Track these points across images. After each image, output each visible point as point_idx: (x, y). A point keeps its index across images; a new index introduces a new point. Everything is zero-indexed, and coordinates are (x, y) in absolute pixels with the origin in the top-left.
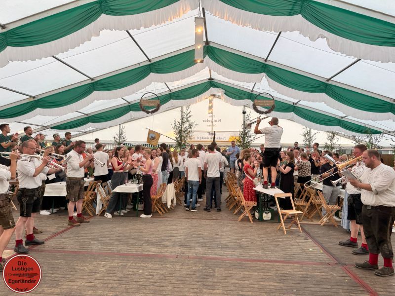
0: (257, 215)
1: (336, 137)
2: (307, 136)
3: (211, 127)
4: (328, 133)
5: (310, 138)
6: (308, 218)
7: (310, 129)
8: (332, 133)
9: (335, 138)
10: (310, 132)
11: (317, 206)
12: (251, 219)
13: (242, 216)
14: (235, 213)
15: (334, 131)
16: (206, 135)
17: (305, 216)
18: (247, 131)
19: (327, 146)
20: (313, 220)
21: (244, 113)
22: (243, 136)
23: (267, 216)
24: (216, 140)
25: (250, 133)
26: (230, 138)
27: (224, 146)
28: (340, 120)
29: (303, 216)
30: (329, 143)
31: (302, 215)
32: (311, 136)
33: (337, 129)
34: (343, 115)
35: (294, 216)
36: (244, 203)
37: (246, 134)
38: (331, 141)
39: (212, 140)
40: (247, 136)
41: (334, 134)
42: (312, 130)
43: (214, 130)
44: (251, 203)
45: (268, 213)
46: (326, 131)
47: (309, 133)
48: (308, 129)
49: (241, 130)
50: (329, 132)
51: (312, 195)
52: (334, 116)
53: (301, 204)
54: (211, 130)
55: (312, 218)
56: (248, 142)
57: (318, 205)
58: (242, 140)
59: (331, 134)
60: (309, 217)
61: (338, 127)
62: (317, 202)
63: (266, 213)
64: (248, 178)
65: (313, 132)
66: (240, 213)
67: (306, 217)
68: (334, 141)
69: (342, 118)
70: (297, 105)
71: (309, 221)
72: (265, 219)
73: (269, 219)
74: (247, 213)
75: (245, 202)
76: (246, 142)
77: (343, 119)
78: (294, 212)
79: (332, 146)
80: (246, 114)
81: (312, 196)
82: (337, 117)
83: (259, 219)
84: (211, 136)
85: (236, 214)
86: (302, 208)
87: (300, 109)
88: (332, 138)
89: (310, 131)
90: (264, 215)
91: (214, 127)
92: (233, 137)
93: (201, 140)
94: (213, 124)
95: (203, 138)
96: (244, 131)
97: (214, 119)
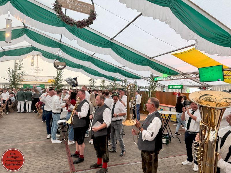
2: (91, 81)
3: (36, 73)
16: (33, 78)
19: (101, 86)
22: (56, 79)
25: (61, 78)
30: (102, 84)
32: (94, 81)
37: (59, 79)
49: (56, 76)
68: (104, 84)
76: (59, 83)
79: (104, 86)
84: (36, 79)
92: (50, 80)
93: (29, 81)
94: (38, 72)
95: (30, 80)
96: (58, 77)
97: (38, 69)
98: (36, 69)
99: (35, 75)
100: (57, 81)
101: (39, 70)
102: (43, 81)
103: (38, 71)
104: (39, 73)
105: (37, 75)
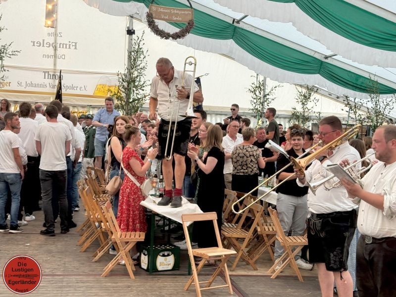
0: (144, 261)
1: (314, 96)
2: (257, 93)
3: (52, 60)
4: (300, 89)
5: (265, 96)
6: (248, 264)
7: (265, 79)
8: (307, 88)
9: (312, 98)
10: (264, 85)
11: (266, 239)
12: (130, 269)
13: (110, 265)
14: (97, 258)
15: (310, 85)
16: (39, 78)
17: (242, 259)
18: (136, 74)
19: (295, 116)
20: (257, 266)
21: (130, 32)
22: (125, 84)
23: (165, 262)
24: (63, 91)
25: (142, 80)
26: (97, 89)
27: (83, 107)
28: (322, 62)
29: (237, 260)
30: (299, 108)
31: (236, 257)
32: (267, 92)
33: (316, 79)
34: (328, 53)
35: (220, 260)
36: (118, 235)
37: (134, 81)
38: (303, 104)
39: (55, 90)
40: (136, 87)
41: (311, 89)
42: (268, 80)
43: (59, 68)
44: (133, 237)
45: (168, 255)
46: (295, 84)
47: (261, 86)
48: (261, 78)
49: (123, 70)
50: (301, 86)
51: (258, 215)
52: (312, 54)
53: (235, 235)
54: (52, 67)
55: (256, 262)
56: (139, 99)
57: (267, 235)
58: (123, 95)
59: (304, 91)
60: (250, 261)
61: (318, 77)
62: (267, 229)
63: (164, 256)
64: (129, 180)
65: (270, 84)
66: (108, 258)
67: (244, 262)
68: (309, 105)
69: (326, 58)
70: (241, 25)
71: (249, 270)
72: (160, 268)
73: (170, 267)
74: (123, 258)
75: (119, 233)
76: (134, 100)
77: (329, 61)
78: (219, 251)
79: (306, 114)
80: (134, 36)
81: (258, 218)
82: (317, 56)
83: (147, 270)
84: (51, 81)
85: (99, 261)
86: (236, 243)
87: (246, 33)
88: (306, 98)
89: (264, 81)
90: (160, 260)
91: (58, 61)
92: (103, 86)
93: (28, 89)
94: (58, 53)
95: (31, 85)
96: (131, 74)
97: (59, 40)
98: (51, 40)
99: (48, 64)
100: (128, 90)
101: (63, 45)
102: (78, 92)
103: (60, 51)
104: (63, 57)
105: (55, 65)
